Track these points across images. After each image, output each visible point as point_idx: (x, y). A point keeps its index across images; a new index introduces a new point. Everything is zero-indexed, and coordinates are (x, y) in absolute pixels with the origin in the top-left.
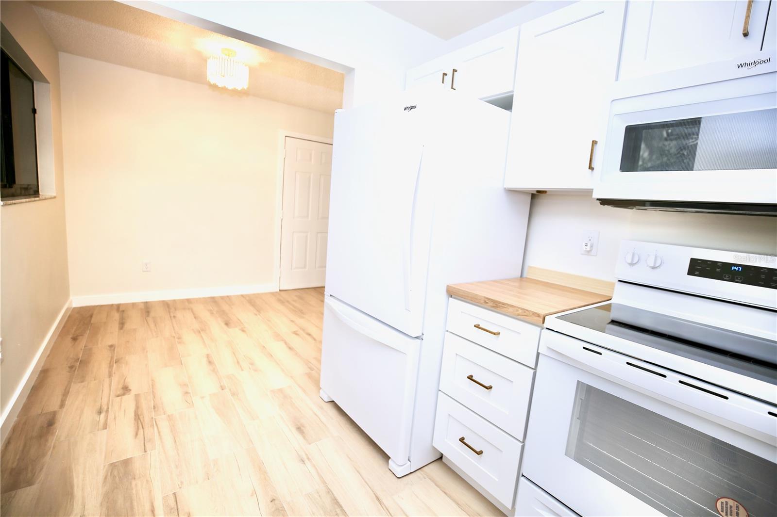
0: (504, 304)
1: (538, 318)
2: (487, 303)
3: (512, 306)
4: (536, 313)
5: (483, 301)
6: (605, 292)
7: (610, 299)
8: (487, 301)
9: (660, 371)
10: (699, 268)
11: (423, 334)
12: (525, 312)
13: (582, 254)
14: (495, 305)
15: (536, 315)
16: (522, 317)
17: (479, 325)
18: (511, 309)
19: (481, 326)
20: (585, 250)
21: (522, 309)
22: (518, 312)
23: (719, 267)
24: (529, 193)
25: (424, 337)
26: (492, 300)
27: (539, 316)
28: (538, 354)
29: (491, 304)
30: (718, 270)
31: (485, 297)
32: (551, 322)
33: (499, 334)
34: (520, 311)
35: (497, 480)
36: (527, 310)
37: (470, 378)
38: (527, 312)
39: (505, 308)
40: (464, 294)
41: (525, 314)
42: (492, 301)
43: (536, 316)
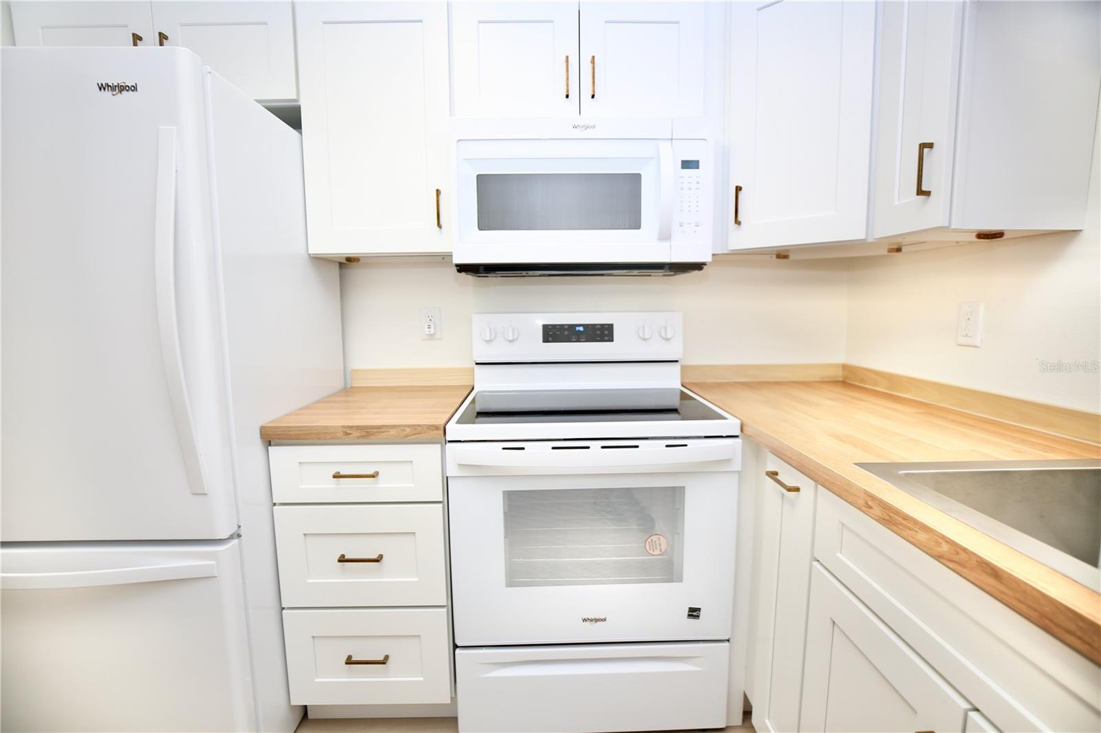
0: (379, 427)
1: (435, 432)
2: (350, 434)
3: (393, 427)
4: (432, 426)
5: (342, 433)
6: (465, 381)
7: (473, 388)
8: (349, 432)
9: (580, 444)
10: (553, 334)
11: (239, 527)
12: (416, 429)
13: (424, 340)
14: (365, 433)
15: (433, 428)
16: (413, 437)
17: (339, 473)
18: (393, 432)
19: (342, 473)
20: (428, 333)
21: (409, 426)
22: (405, 433)
23: (567, 330)
24: (335, 262)
25: (242, 532)
26: (357, 426)
27: (436, 428)
28: (446, 481)
29: (356, 434)
30: (566, 333)
31: (343, 427)
32: (454, 430)
33: (377, 473)
34: (408, 430)
35: (421, 679)
36: (418, 426)
37: (342, 560)
38: (419, 428)
39: (383, 432)
40: (301, 432)
41: (416, 432)
42: (358, 428)
43: (432, 430)
